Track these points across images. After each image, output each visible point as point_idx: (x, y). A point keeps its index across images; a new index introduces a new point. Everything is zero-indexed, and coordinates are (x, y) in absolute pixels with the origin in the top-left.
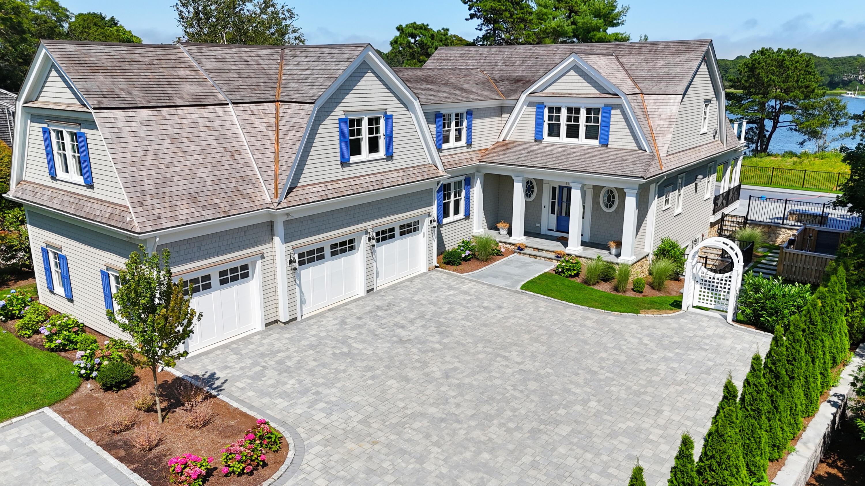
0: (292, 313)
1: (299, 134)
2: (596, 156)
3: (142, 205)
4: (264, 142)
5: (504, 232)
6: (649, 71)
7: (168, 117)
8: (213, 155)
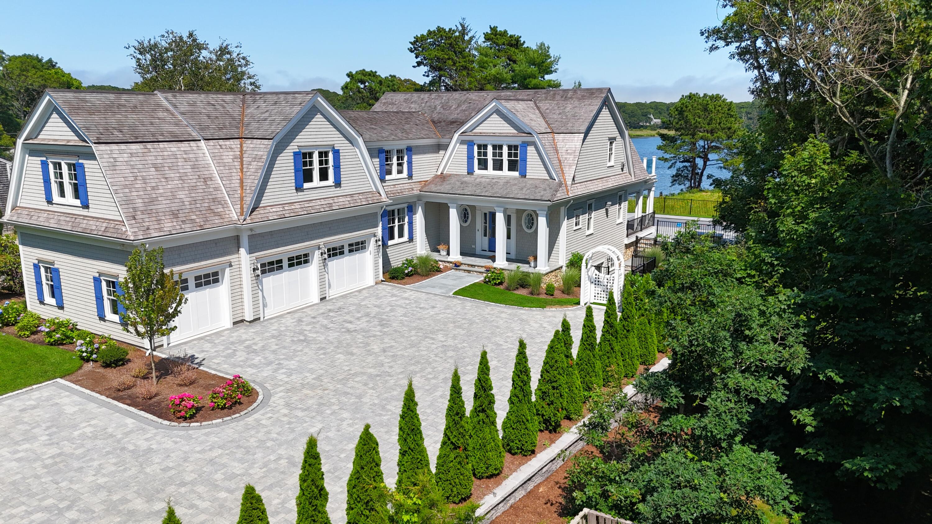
0: (256, 313)
1: (260, 164)
2: (515, 185)
3: (135, 219)
4: (231, 171)
5: (444, 253)
6: (560, 114)
7: (152, 150)
8: (189, 181)
